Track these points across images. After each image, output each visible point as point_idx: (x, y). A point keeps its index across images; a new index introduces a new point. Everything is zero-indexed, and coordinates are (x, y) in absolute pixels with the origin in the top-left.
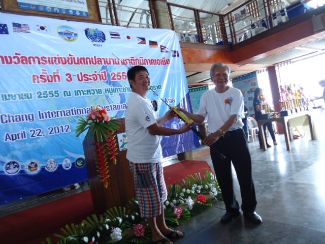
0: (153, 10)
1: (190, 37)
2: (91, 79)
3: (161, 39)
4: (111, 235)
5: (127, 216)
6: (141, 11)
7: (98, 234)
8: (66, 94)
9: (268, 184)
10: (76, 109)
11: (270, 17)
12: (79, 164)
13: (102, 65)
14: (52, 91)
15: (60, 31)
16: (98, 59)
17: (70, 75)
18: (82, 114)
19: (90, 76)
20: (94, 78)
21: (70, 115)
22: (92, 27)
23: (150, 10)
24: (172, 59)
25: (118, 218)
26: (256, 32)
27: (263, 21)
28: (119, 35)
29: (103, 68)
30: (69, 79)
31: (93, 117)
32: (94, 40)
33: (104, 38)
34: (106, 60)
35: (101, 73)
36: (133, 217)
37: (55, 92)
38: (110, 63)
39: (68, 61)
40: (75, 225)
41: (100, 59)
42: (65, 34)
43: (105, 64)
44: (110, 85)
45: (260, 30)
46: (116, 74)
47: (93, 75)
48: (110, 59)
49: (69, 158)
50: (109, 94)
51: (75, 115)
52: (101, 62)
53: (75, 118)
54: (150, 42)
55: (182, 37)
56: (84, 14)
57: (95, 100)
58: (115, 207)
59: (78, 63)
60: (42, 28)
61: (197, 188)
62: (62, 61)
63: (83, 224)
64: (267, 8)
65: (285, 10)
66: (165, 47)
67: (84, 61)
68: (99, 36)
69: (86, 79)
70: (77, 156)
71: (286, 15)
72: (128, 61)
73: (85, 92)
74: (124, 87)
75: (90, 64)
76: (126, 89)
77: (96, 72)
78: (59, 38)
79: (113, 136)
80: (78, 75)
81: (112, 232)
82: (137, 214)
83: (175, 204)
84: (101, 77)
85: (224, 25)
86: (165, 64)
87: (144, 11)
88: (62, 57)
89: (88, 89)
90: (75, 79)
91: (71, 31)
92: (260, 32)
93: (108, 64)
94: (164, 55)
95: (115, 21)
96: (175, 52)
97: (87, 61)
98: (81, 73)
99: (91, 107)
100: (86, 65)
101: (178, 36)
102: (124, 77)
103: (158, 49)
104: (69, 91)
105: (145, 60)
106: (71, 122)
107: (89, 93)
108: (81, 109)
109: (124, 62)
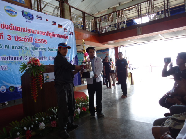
0: (61, 8)
1: (79, 25)
3: (65, 24)
4: (39, 126)
5: (47, 117)
6: (55, 7)
7: (32, 126)
8: (6, 47)
9: (114, 103)
10: (12, 57)
11: (119, 23)
13: (30, 33)
15: (6, 9)
16: (28, 29)
17: (10, 36)
18: (15, 60)
19: (22, 38)
20: (25, 40)
21: (8, 60)
22: (26, 10)
24: (69, 36)
25: (43, 118)
26: (111, 29)
27: (115, 24)
28: (42, 18)
29: (31, 35)
30: (9, 38)
31: (32, 63)
32: (27, 18)
33: (33, 18)
34: (33, 31)
35: (29, 38)
36: (50, 117)
38: (35, 33)
39: (10, 28)
40: (17, 121)
41: (29, 29)
42: (9, 11)
43: (32, 33)
44: (34, 45)
45: (113, 28)
46: (38, 39)
47: (24, 38)
48: (35, 31)
49: (5, 86)
50: (33, 50)
51: (11, 61)
52: (30, 31)
53: (11, 62)
54: (58, 24)
55: (75, 25)
56: (22, 2)
57: (25, 53)
58: (40, 113)
59: (16, 30)
61: (82, 104)
62: (6, 27)
63: (22, 121)
64: (118, 19)
65: (125, 22)
66: (66, 29)
67: (20, 29)
68: (30, 16)
69: (20, 40)
70: (10, 85)
71: (126, 24)
72: (45, 33)
73: (18, 48)
74: (42, 48)
75: (23, 31)
76: (43, 49)
78: (5, 13)
79: (41, 74)
80: (15, 37)
81: (40, 125)
82: (52, 116)
84: (29, 40)
85: (97, 22)
86: (65, 38)
87: (56, 7)
88: (6, 24)
89: (21, 46)
90: (13, 39)
91: (13, 10)
92: (113, 30)
94: (65, 33)
95: (39, 10)
96: (71, 32)
97: (21, 30)
98: (17, 36)
99: (22, 57)
100: (21, 32)
101: (73, 24)
102: (42, 42)
103: (62, 29)
104: (9, 46)
105: (55, 34)
106: (8, 64)
107: (21, 48)
108: (15, 57)
109: (43, 33)
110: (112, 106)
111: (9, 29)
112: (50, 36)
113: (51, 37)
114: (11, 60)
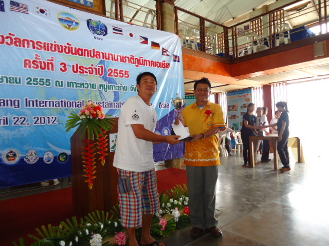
0: (159, 12)
1: (192, 44)
2: (86, 72)
3: (164, 42)
4: (91, 241)
5: (110, 222)
6: (147, 10)
7: (77, 239)
8: (58, 84)
9: (255, 203)
10: (66, 101)
11: (273, 36)
12: (62, 159)
13: (100, 59)
14: (43, 79)
15: (60, 17)
16: (97, 52)
17: (65, 65)
18: (71, 107)
19: (86, 68)
20: (90, 71)
21: (59, 106)
22: (95, 18)
23: (157, 11)
24: (172, 63)
25: (100, 223)
26: (257, 49)
27: (265, 39)
28: (122, 31)
29: (101, 62)
30: (63, 69)
31: (87, 112)
32: (95, 32)
33: (106, 32)
34: (104, 55)
35: (97, 68)
36: (116, 224)
37: (47, 80)
38: (109, 59)
39: (65, 50)
40: (52, 225)
41: (99, 52)
42: (66, 21)
43: (103, 58)
44: (105, 81)
45: (262, 47)
46: (113, 70)
47: (89, 68)
48: (109, 54)
49: (52, 152)
50: (103, 90)
51: (64, 108)
52: (100, 56)
53: (64, 111)
54: (152, 42)
55: (184, 43)
56: (89, 4)
57: (88, 94)
58: (98, 212)
59: (75, 54)
60: (42, 11)
61: (184, 200)
62: (59, 49)
63: (61, 226)
64: (273, 27)
65: (289, 32)
66: (167, 51)
67: (82, 53)
68: (101, 29)
69: (82, 71)
70: (61, 151)
71: (289, 37)
72: (127, 59)
73: (78, 85)
74: (120, 85)
75: (88, 56)
76: (122, 87)
77: (92, 65)
78: (59, 25)
79: (105, 135)
80: (73, 66)
81: (92, 238)
83: (161, 215)
84: (97, 71)
85: (227, 37)
86: (164, 68)
87: (151, 11)
88: (60, 44)
89: (82, 82)
90: (70, 69)
91: (73, 19)
92: (261, 50)
93: (106, 59)
94: (165, 58)
95: (119, 17)
96: (176, 56)
97: (85, 53)
98: (77, 64)
99: (83, 101)
100: (83, 56)
101: (181, 41)
102: (121, 75)
103: (159, 51)
104: (62, 82)
105: (145, 60)
106: (59, 114)
107: (82, 86)
108: (71, 101)
109: (123, 59)
110: (250, 210)
111: (64, 52)
112: (136, 63)
113: (138, 66)
114: (65, 106)
